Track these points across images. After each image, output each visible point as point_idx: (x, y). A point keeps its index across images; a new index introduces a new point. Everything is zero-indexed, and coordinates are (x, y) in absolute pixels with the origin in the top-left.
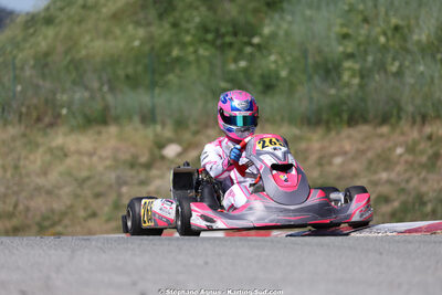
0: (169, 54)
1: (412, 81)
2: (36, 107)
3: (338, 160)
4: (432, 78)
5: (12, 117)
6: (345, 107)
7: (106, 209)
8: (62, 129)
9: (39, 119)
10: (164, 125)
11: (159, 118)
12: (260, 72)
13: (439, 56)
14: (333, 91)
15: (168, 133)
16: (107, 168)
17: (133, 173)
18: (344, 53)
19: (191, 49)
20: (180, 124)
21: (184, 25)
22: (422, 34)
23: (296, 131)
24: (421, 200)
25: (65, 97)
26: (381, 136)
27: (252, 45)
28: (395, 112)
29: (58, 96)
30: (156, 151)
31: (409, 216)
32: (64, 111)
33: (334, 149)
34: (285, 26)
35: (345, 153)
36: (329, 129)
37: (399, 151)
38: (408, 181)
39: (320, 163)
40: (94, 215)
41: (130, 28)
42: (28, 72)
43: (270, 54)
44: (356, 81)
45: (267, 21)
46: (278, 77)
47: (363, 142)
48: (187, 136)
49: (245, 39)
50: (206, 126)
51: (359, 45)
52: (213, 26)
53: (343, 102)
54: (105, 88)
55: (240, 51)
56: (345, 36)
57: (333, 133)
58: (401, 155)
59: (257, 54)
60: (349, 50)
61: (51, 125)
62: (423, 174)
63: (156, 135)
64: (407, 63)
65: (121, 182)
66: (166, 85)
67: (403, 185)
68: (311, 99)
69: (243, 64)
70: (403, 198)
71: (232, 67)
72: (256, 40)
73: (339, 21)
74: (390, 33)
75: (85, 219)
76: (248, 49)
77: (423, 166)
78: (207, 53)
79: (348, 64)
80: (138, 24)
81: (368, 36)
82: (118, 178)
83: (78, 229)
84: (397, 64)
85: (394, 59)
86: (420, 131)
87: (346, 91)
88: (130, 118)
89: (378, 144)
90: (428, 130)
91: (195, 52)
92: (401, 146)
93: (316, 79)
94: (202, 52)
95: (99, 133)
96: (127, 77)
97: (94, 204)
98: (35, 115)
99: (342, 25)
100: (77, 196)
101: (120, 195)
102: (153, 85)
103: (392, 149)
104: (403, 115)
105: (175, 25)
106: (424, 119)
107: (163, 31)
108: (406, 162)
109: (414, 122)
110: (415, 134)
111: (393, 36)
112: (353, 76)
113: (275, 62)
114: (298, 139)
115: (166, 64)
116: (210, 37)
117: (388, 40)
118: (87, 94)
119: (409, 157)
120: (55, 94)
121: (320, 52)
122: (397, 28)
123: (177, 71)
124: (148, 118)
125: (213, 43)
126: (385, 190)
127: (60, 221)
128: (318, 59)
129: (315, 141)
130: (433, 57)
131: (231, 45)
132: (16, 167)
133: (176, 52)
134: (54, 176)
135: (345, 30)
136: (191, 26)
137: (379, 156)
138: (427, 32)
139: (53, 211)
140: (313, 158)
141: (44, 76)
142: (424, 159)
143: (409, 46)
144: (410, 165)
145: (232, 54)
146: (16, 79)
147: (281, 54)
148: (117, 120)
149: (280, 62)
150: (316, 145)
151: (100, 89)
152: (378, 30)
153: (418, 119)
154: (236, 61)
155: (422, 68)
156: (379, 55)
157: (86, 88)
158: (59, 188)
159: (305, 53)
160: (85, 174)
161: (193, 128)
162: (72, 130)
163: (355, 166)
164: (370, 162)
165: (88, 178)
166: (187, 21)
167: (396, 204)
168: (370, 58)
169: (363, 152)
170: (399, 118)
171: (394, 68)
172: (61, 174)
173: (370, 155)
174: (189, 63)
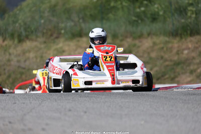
0: (109, 5)
2: (50, 30)
3: (186, 52)
5: (40, 34)
6: (189, 28)
8: (62, 40)
9: (51, 35)
14: (183, 21)
18: (188, 3)
19: (119, 2)
23: (167, 39)
33: (184, 47)
35: (189, 49)
36: (181, 38)
39: (178, 53)
42: (46, 14)
44: (194, 16)
47: (197, 43)
48: (118, 41)
50: (126, 37)
54: (81, 21)
55: (142, 3)
57: (184, 40)
59: (149, 4)
60: (191, 2)
61: (57, 38)
66: (108, 19)
68: (173, 24)
69: (143, 9)
71: (138, 10)
76: (145, 2)
79: (190, 8)
91: (121, 4)
93: (176, 15)
94: (124, 4)
95: (78, 41)
96: (91, 15)
98: (49, 33)
102: (102, 19)
113: (158, 8)
118: (72, 24)
121: (177, 3)
128: (177, 6)
129: (175, 43)
132: (42, 57)
133: (112, 4)
140: (175, 51)
141: (53, 16)
145: (138, 4)
146: (41, 17)
149: (160, 8)
150: (176, 45)
151: (79, 21)
154: (139, 7)
157: (73, 21)
161: (121, 38)
162: (66, 40)
163: (194, 54)
169: (197, 48)
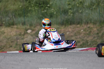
1: (85, 14)
4: (89, 14)
7: (14, 45)
10: (27, 25)
11: (26, 24)
12: (49, 13)
13: (91, 9)
15: (28, 27)
16: (14, 35)
17: (20, 36)
20: (31, 25)
21: (31, 2)
22: (87, 4)
24: (87, 42)
25: (4, 19)
26: (78, 27)
27: (47, 6)
28: (81, 22)
29: (3, 19)
30: (26, 31)
31: (84, 46)
32: (4, 23)
34: (55, 2)
37: (82, 31)
38: (84, 38)
40: (11, 46)
41: (19, 3)
43: (52, 9)
45: (51, 1)
46: (53, 14)
49: (46, 5)
51: (72, 6)
52: (38, 2)
53: (69, 20)
56: (69, 4)
58: (82, 32)
62: (88, 36)
63: (25, 28)
64: (83, 10)
65: (17, 39)
67: (83, 38)
70: (83, 42)
72: (48, 5)
73: (68, 1)
74: (79, 3)
75: (9, 48)
77: (88, 34)
78: (37, 9)
80: (21, 2)
81: (75, 4)
82: (17, 38)
83: (8, 50)
84: (81, 10)
85: (80, 9)
86: (87, 26)
87: (69, 17)
88: (19, 24)
89: (77, 29)
90: (89, 26)
92: (82, 29)
97: (11, 44)
99: (68, 2)
100: (7, 42)
101: (17, 42)
103: (80, 30)
104: (83, 22)
105: (29, 2)
106: (88, 23)
107: (27, 4)
108: (84, 33)
109: (85, 24)
110: (86, 27)
111: (80, 4)
112: (71, 13)
114: (58, 28)
115: (27, 11)
116: (38, 5)
117: (79, 5)
119: (84, 32)
120: (1, 18)
122: (81, 2)
123: (30, 13)
124: (24, 24)
125: (38, 6)
126: (79, 40)
127: (3, 48)
130: (90, 9)
131: (42, 6)
134: (2, 38)
135: (69, 3)
136: (33, 2)
137: (77, 32)
138: (88, 3)
139: (2, 46)
142: (88, 32)
143: (84, 6)
144: (85, 34)
147: (54, 9)
148: (16, 24)
152: (77, 3)
153: (86, 23)
155: (87, 11)
156: (77, 9)
158: (3, 41)
159: (60, 8)
160: (9, 37)
164: (75, 33)
165: (10, 38)
166: (32, 1)
167: (81, 43)
168: (75, 9)
170: (82, 23)
171: (81, 12)
172: (3, 37)
173: (75, 32)
174: (33, 11)
